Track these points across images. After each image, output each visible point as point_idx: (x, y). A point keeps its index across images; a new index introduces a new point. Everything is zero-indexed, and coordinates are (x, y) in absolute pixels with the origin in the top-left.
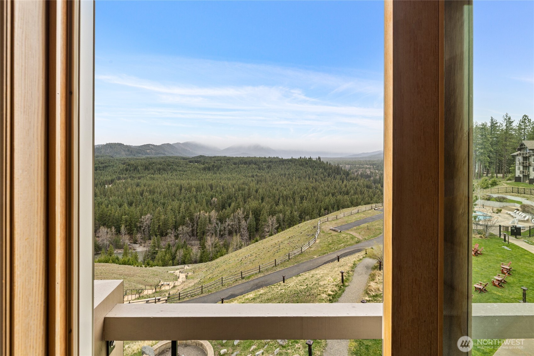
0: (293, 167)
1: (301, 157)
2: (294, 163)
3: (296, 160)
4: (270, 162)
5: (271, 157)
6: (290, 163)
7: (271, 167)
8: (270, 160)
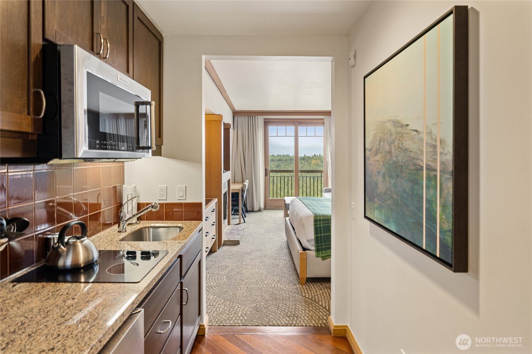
0: (307, 167)
1: (315, 155)
2: (308, 161)
3: (309, 158)
4: (280, 160)
5: (281, 155)
6: (302, 162)
7: (280, 166)
8: (279, 158)
